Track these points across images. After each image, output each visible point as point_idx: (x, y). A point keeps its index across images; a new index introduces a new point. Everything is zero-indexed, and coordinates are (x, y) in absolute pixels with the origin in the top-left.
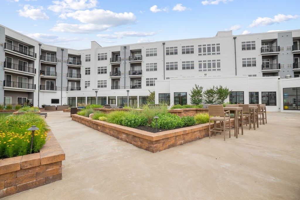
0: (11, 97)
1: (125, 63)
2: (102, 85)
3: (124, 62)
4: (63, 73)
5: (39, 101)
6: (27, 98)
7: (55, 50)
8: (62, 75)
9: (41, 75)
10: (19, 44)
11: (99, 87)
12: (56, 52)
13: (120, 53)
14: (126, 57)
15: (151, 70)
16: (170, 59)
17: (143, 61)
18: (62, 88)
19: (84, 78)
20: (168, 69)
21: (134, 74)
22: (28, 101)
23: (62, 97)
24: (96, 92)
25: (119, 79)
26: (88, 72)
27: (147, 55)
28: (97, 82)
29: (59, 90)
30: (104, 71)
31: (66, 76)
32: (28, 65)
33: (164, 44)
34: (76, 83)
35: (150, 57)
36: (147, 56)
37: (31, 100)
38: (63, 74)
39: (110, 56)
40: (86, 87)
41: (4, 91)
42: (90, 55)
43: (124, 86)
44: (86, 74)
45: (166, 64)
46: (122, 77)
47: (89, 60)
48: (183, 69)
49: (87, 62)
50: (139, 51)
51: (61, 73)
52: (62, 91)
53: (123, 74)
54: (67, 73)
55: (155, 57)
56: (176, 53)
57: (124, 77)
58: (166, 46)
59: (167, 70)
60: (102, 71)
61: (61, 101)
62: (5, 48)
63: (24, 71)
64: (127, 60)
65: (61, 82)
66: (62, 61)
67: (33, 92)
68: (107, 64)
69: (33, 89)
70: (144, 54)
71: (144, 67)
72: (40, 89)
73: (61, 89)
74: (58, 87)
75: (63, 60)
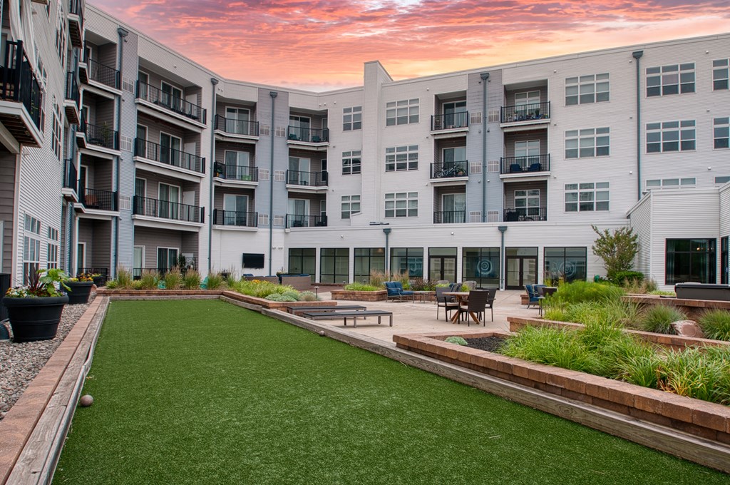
0: (144, 247)
1: (486, 132)
2: (400, 209)
3: (479, 127)
4: (275, 170)
5: (210, 258)
6: (178, 249)
7: (251, 97)
8: (272, 175)
9: (217, 179)
10: (163, 84)
11: (389, 214)
12: (255, 104)
13: (465, 98)
14: (488, 111)
15: (586, 153)
16: (663, 110)
17: (552, 123)
18: (271, 220)
19: (338, 186)
20: (653, 148)
21: (515, 168)
22: (183, 260)
23: (273, 246)
24: (387, 232)
25: (462, 189)
26: (353, 166)
27: (571, 101)
28: (384, 200)
29: (264, 226)
30: (408, 162)
31: (285, 180)
32: (183, 148)
33: (638, 55)
34: (308, 202)
35: (579, 109)
36: (567, 104)
37: (189, 256)
38: (275, 174)
39: (427, 110)
40: (345, 216)
41: (135, 230)
42: (359, 109)
43: (481, 211)
44: (346, 171)
45: (644, 132)
46: (473, 183)
47: (358, 126)
48: (716, 146)
49: (348, 133)
50: (540, 88)
51: (269, 170)
52: (271, 228)
53: (479, 171)
54: (285, 171)
55: (603, 105)
56: (688, 88)
57: (482, 180)
58: (646, 64)
59: (648, 151)
60: (400, 162)
61: (270, 260)
62: (138, 96)
63: (173, 164)
64: (491, 120)
65: (269, 200)
66: (273, 131)
67: (197, 233)
68: (421, 138)
69: (198, 222)
70: (556, 96)
71: (556, 145)
72: (215, 223)
73: (269, 223)
74: (261, 216)
75: (276, 130)
